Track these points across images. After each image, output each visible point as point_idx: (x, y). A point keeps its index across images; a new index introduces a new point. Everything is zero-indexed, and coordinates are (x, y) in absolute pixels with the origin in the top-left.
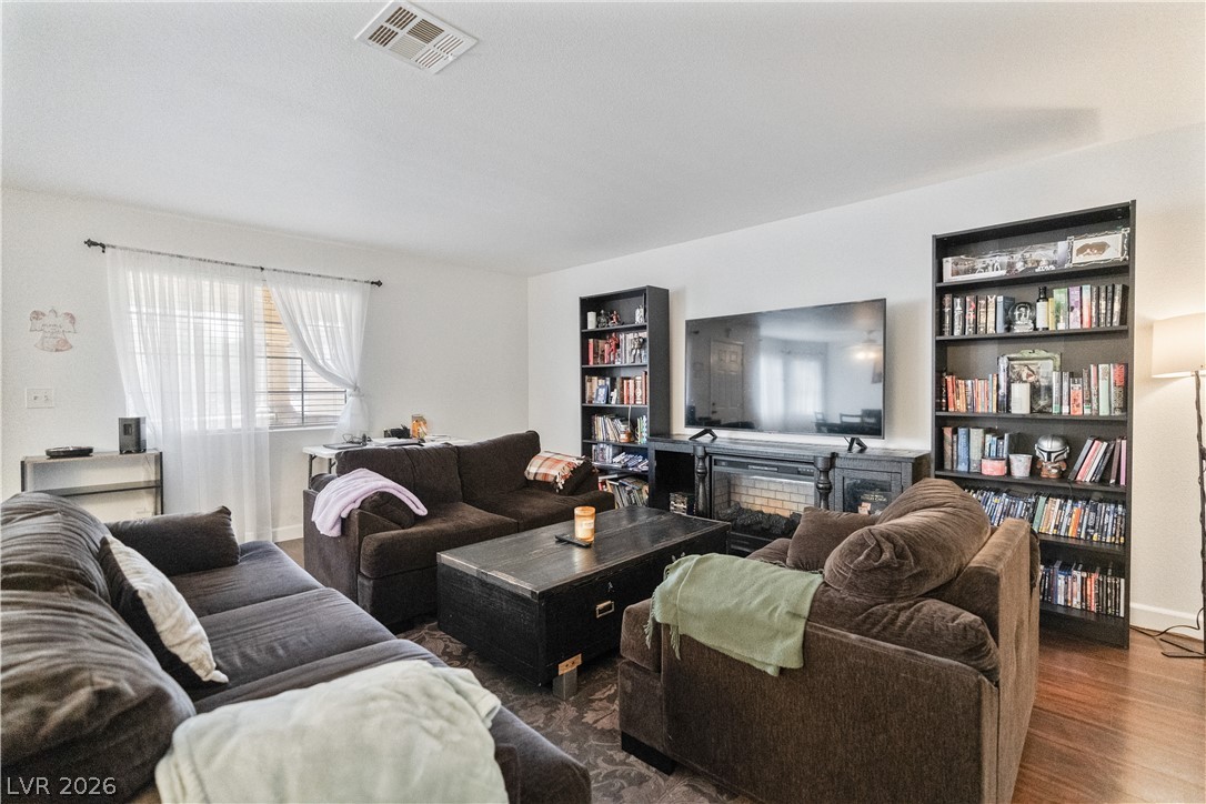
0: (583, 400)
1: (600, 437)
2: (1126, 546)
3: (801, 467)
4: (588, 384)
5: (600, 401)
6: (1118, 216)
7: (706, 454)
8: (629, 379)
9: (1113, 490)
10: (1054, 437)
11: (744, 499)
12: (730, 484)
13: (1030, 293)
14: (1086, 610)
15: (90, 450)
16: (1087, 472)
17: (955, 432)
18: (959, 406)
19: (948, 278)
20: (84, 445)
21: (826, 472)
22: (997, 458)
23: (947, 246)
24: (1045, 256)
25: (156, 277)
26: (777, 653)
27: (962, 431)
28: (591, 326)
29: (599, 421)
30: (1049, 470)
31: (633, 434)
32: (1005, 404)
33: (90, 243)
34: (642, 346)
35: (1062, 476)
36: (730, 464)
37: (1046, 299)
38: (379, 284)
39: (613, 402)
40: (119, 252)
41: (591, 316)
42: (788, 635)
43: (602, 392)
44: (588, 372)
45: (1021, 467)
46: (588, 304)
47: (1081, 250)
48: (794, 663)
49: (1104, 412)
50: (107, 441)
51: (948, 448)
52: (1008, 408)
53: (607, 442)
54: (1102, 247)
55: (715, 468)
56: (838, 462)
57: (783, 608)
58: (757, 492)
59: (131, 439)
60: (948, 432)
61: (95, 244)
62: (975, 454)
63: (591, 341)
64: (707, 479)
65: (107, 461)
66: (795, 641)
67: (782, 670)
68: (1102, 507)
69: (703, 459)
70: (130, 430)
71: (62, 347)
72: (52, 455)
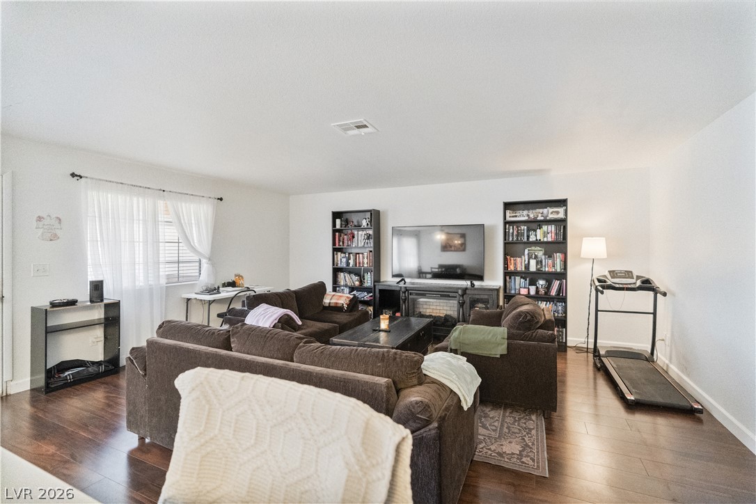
0: (333, 265)
1: (342, 283)
2: (566, 317)
3: (451, 294)
4: (335, 256)
5: (344, 265)
6: (562, 203)
7: (407, 290)
8: (358, 254)
9: (561, 298)
10: (543, 279)
11: (421, 310)
12: (414, 302)
13: (534, 226)
15: (77, 301)
16: (553, 292)
17: (510, 278)
18: (511, 268)
19: (508, 219)
20: (71, 298)
21: (463, 296)
22: (525, 288)
23: (508, 206)
24: (539, 214)
25: (109, 195)
27: (513, 277)
28: (338, 226)
29: (341, 276)
30: (542, 292)
31: (361, 282)
32: (527, 266)
33: (73, 175)
34: (368, 238)
35: (546, 293)
36: (417, 294)
37: (540, 229)
38: (221, 199)
39: (351, 266)
40: (89, 180)
41: (338, 221)
42: (502, 344)
43: (344, 260)
44: (336, 250)
45: (533, 290)
46: (336, 215)
47: (552, 213)
48: (505, 352)
49: (559, 270)
50: (83, 295)
51: (508, 284)
52: (528, 268)
53: (346, 286)
54: (558, 213)
55: (410, 297)
56: (467, 292)
57: (499, 337)
58: (428, 307)
59: (96, 293)
60: (508, 278)
61: (77, 176)
62: (517, 287)
63: (337, 234)
64: (407, 302)
65: (86, 308)
66: (505, 346)
67: (501, 355)
68: (558, 304)
69: (405, 292)
70: (97, 287)
71: (54, 238)
72: (53, 305)
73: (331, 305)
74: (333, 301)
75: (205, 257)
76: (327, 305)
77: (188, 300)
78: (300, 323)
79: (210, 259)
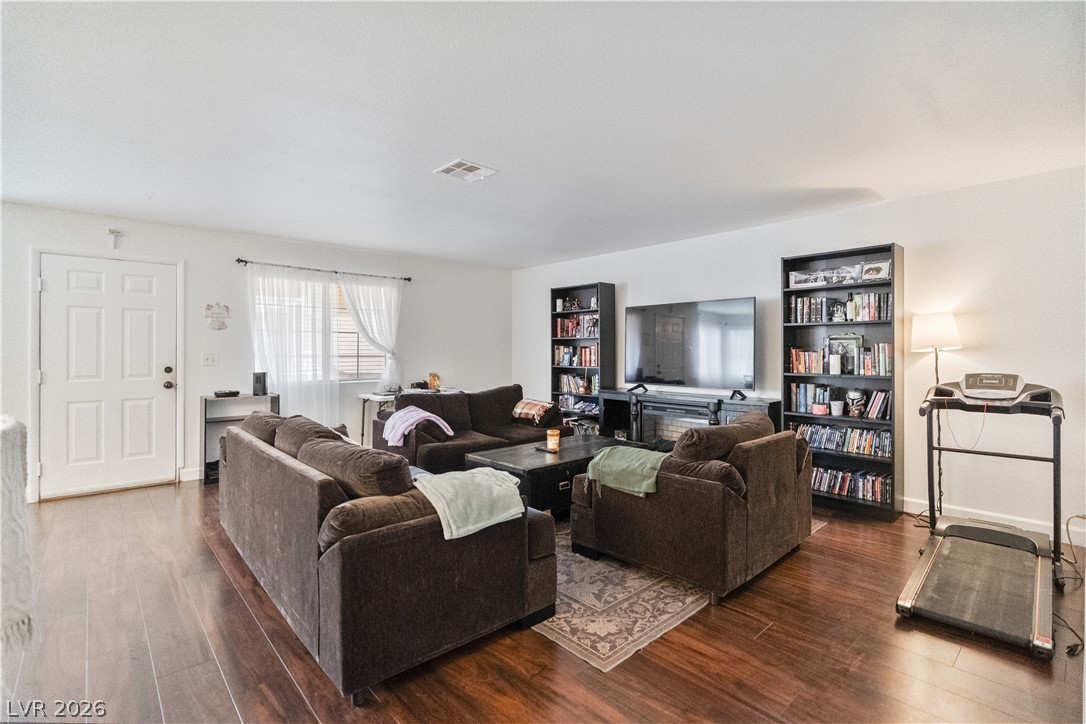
0: (553, 363)
1: (565, 390)
2: (893, 457)
3: (701, 410)
4: (557, 352)
5: (565, 364)
6: (885, 251)
7: (638, 401)
8: (586, 348)
9: (887, 422)
10: (856, 390)
11: (665, 433)
12: (656, 423)
13: (843, 296)
14: (874, 501)
15: (238, 393)
16: (874, 412)
17: (798, 387)
18: (800, 369)
19: (793, 286)
20: (234, 390)
21: (715, 413)
22: (824, 404)
23: (791, 265)
24: (852, 272)
25: (275, 280)
26: (644, 487)
27: (802, 385)
28: (559, 309)
29: (565, 378)
30: (854, 411)
31: (588, 388)
32: (826, 368)
33: (239, 261)
34: (595, 325)
35: (861, 414)
36: (655, 408)
37: (851, 300)
38: (409, 279)
39: (575, 364)
40: (255, 266)
41: (559, 302)
42: (650, 477)
43: (567, 357)
44: (556, 343)
45: (837, 408)
46: (557, 294)
47: (868, 271)
48: (652, 490)
49: (882, 374)
50: (246, 388)
51: (794, 397)
52: (828, 371)
53: (570, 394)
54: (878, 270)
55: (644, 411)
56: (723, 406)
57: (649, 466)
58: (674, 429)
59: (259, 386)
60: (794, 386)
61: (242, 261)
62: (810, 401)
63: (559, 320)
64: (639, 419)
65: (246, 400)
66: (652, 480)
67: (647, 494)
68: (883, 434)
69: (636, 405)
70: (260, 380)
71: (222, 327)
72: (218, 395)
73: (522, 416)
74: (525, 411)
75: (389, 352)
76: (517, 416)
77: (365, 401)
78: (451, 433)
79: (393, 354)
